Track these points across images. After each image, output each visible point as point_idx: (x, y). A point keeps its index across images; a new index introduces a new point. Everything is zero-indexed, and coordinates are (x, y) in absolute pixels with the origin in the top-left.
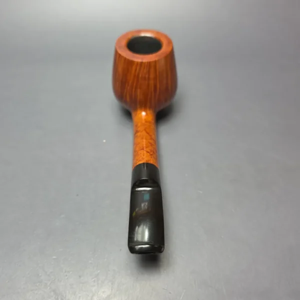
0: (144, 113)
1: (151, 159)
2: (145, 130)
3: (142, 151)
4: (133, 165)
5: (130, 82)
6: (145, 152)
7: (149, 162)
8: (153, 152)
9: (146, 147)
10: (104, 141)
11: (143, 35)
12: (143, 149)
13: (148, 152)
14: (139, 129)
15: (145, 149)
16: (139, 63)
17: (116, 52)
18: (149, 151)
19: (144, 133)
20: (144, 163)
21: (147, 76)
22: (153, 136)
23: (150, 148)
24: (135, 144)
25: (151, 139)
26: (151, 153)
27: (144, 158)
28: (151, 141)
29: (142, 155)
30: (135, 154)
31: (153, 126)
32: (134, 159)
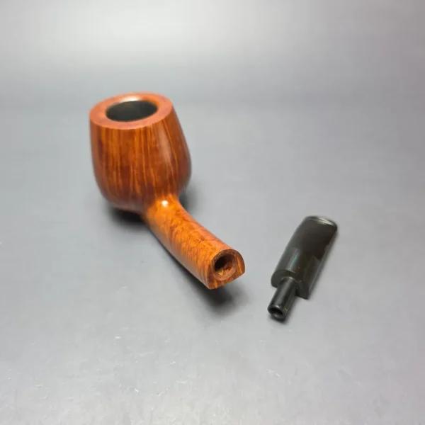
16: (142, 130)
18: (212, 238)
27: (215, 247)
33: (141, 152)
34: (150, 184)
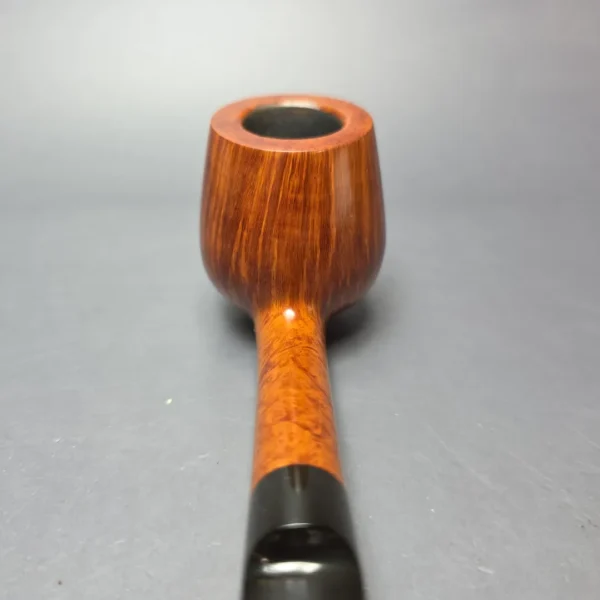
0: (290, 313)
1: (319, 451)
2: (294, 359)
3: (287, 423)
4: (254, 474)
5: (251, 218)
6: (295, 428)
7: (312, 462)
8: (324, 429)
9: (300, 413)
10: (169, 401)
11: (287, 104)
12: (288, 418)
13: (306, 428)
14: (275, 359)
15: (295, 419)
16: (277, 157)
17: (213, 134)
18: (309, 424)
19: (291, 368)
20: (291, 468)
21: (301, 197)
22: (320, 380)
23: (314, 414)
24: (262, 404)
25: (316, 387)
26: (318, 432)
27: (292, 448)
28: (315, 394)
29: (285, 438)
30: (263, 434)
31: (318, 350)
32: (257, 453)
33: (263, 200)
34: (267, 268)
